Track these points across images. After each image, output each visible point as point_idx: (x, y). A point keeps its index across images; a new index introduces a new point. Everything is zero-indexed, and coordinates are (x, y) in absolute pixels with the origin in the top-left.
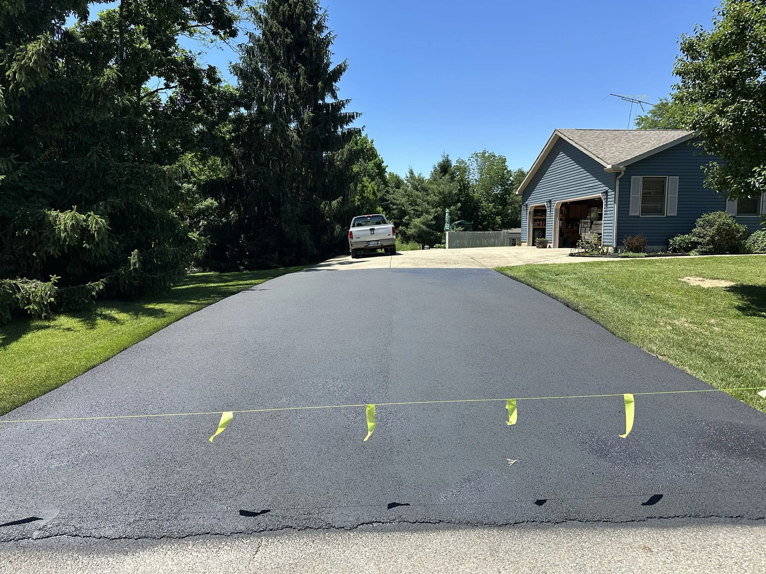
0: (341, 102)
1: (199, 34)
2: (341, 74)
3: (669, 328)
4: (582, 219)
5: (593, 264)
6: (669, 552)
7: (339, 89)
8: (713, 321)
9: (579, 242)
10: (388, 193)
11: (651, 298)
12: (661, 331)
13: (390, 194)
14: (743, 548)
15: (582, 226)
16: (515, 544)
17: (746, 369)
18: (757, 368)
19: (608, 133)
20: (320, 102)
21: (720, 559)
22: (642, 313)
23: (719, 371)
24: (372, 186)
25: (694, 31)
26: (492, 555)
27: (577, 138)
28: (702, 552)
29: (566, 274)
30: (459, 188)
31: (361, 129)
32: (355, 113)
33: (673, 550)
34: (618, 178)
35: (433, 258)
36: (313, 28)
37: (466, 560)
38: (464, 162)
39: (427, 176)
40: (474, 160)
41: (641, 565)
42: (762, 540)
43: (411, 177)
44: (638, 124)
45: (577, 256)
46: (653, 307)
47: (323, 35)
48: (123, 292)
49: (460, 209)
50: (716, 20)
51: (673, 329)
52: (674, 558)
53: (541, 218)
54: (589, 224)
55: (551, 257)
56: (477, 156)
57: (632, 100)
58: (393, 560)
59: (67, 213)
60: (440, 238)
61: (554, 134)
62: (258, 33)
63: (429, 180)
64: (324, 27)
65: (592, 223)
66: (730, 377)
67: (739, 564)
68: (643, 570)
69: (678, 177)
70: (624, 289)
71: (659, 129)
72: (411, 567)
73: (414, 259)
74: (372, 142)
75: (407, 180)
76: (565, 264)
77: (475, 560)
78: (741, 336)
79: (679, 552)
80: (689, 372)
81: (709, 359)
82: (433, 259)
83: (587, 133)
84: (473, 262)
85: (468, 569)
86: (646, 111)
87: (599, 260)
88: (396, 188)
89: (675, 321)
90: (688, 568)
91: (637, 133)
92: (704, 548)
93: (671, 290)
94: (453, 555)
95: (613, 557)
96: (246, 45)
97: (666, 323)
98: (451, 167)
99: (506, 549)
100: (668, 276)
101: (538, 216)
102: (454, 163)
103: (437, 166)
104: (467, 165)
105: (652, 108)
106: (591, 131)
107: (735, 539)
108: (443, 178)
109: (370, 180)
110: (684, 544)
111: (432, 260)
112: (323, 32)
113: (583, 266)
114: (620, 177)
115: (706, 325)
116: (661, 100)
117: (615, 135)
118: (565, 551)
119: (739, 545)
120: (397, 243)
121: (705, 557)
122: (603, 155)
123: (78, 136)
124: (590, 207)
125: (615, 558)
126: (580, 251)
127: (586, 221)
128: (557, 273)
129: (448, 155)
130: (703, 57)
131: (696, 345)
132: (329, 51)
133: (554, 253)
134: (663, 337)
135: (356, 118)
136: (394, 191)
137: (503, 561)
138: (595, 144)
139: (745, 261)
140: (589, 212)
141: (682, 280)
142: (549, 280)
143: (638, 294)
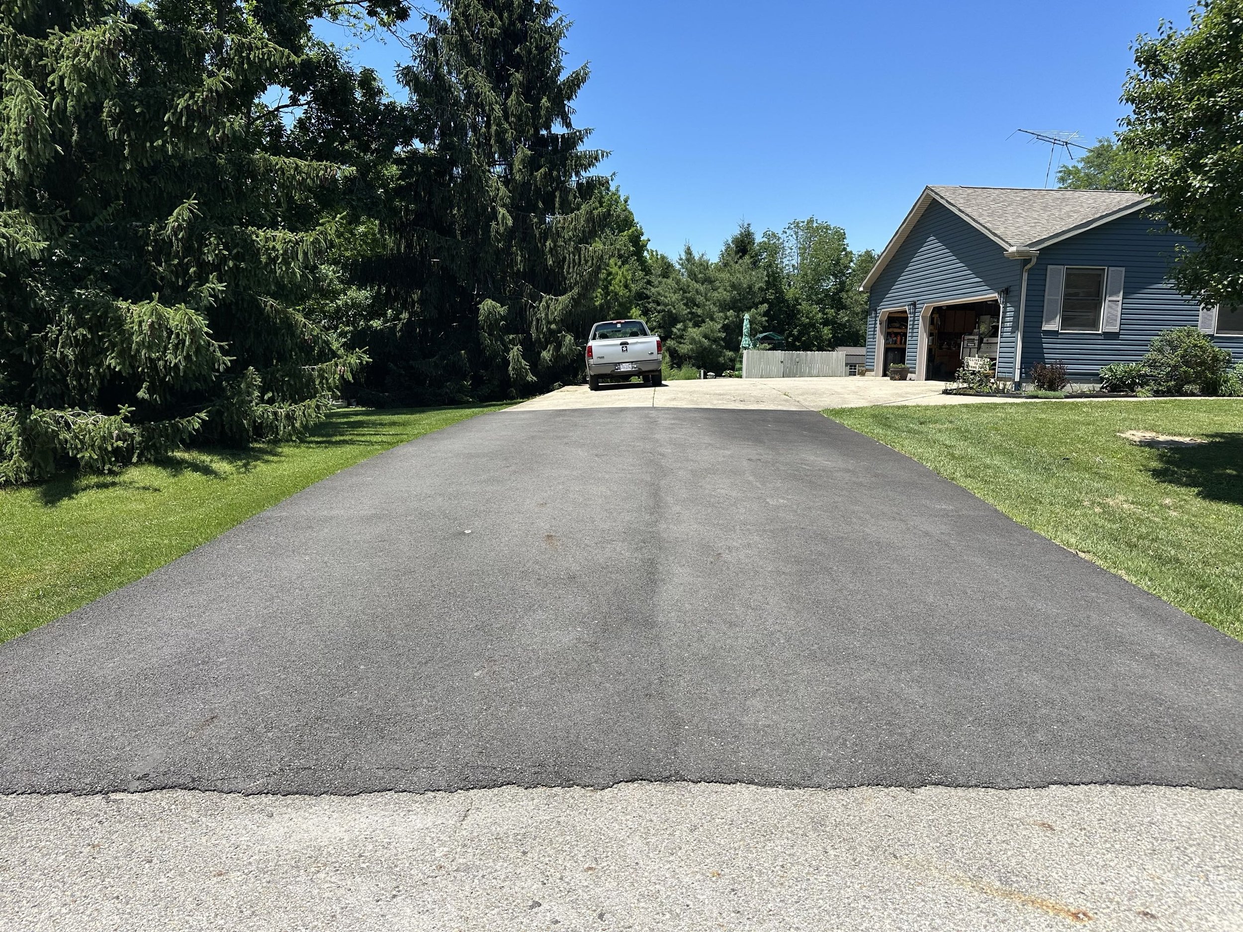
0: (578, 134)
1: (346, 17)
2: (579, 88)
3: (1098, 510)
4: (965, 334)
5: (981, 407)
6: (1079, 832)
7: (574, 112)
8: (1167, 501)
9: (959, 371)
10: (651, 285)
11: (1072, 463)
12: (1085, 515)
13: (653, 286)
14: (1189, 828)
15: (965, 346)
16: (849, 816)
17: (1216, 576)
18: (1234, 576)
19: (1012, 195)
20: (544, 132)
21: (1154, 841)
22: (1055, 486)
23: (1173, 578)
24: (623, 273)
25: (1159, 30)
26: (815, 830)
27: (962, 201)
28: (1128, 832)
29: (936, 422)
30: (767, 279)
31: (610, 178)
32: (600, 152)
33: (1085, 829)
34: (1026, 268)
35: (722, 392)
36: (534, 10)
37: (776, 834)
38: (775, 236)
39: (714, 258)
40: (792, 233)
41: (1037, 847)
42: (1218, 818)
43: (688, 260)
44: (1062, 180)
45: (955, 394)
46: (1074, 476)
47: (550, 22)
48: (230, 434)
49: (766, 314)
50: (1195, 13)
51: (1104, 512)
52: (1085, 840)
53: (899, 331)
54: (976, 342)
55: (914, 394)
56: (797, 226)
57: (1053, 141)
58: (668, 833)
59: (143, 305)
60: (733, 360)
61: (925, 194)
62: (445, 17)
63: (716, 264)
64: (552, 8)
65: (981, 341)
66: (1189, 588)
67: (1182, 849)
68: (1039, 854)
69: (1123, 269)
70: (1028, 448)
71: (1097, 188)
72: (695, 842)
73: (691, 393)
74: (626, 201)
75: (682, 265)
76: (936, 406)
77: (790, 835)
78: (1212, 526)
79: (1094, 831)
80: (1126, 578)
81: (1159, 559)
82: (723, 395)
83: (977, 193)
84: (786, 401)
85: (780, 847)
86: (1076, 159)
87: (989, 402)
88: (664, 277)
89: (1108, 500)
90: (1106, 852)
91: (1058, 195)
92: (1131, 826)
93: (1104, 451)
94: (757, 828)
95: (995, 836)
96: (424, 36)
97: (1093, 503)
98: (754, 244)
99: (836, 821)
100: (1101, 429)
101: (895, 328)
102: (759, 239)
103: (730, 242)
104: (781, 241)
105: (1085, 154)
106: (985, 190)
107: (1179, 816)
108: (740, 261)
109: (620, 263)
110: (1102, 821)
111: (720, 395)
112: (550, 16)
113: (964, 410)
114: (1029, 266)
115: (1157, 507)
116: (1100, 141)
117: (1024, 198)
118: (924, 827)
119: (1184, 824)
120: (664, 367)
121: (1132, 839)
122: (1002, 230)
123: (158, 182)
124: (978, 315)
125: (998, 837)
126: (961, 386)
127: (972, 337)
128: (922, 420)
129: (749, 224)
130: (1172, 73)
131: (1140, 537)
132: (559, 49)
133: (917, 388)
134: (1088, 524)
135: (601, 160)
136: (660, 283)
137: (831, 837)
138: (990, 211)
139: (1226, 408)
140: (978, 322)
141: (1122, 435)
142: (909, 432)
143: (1051, 456)
